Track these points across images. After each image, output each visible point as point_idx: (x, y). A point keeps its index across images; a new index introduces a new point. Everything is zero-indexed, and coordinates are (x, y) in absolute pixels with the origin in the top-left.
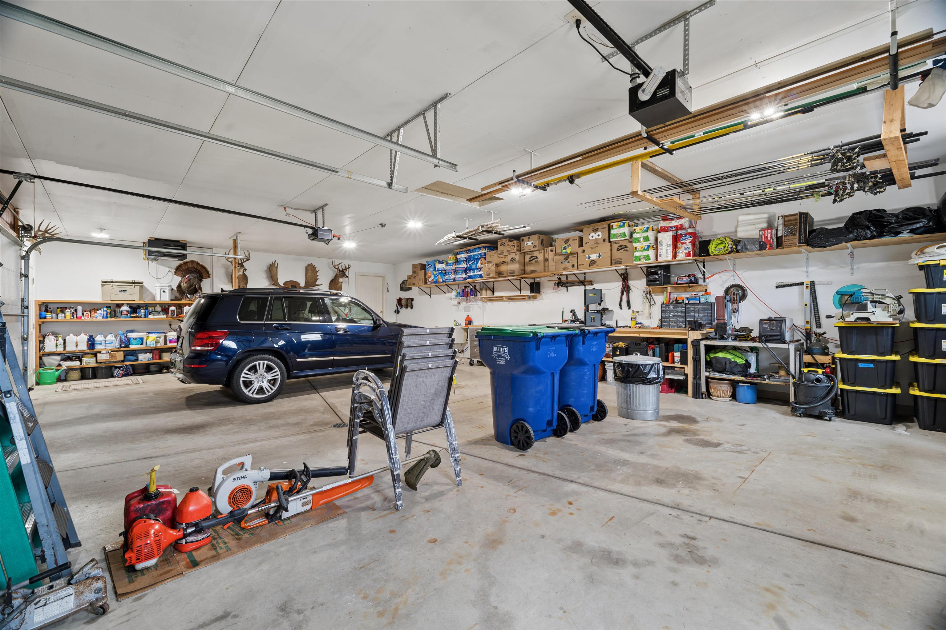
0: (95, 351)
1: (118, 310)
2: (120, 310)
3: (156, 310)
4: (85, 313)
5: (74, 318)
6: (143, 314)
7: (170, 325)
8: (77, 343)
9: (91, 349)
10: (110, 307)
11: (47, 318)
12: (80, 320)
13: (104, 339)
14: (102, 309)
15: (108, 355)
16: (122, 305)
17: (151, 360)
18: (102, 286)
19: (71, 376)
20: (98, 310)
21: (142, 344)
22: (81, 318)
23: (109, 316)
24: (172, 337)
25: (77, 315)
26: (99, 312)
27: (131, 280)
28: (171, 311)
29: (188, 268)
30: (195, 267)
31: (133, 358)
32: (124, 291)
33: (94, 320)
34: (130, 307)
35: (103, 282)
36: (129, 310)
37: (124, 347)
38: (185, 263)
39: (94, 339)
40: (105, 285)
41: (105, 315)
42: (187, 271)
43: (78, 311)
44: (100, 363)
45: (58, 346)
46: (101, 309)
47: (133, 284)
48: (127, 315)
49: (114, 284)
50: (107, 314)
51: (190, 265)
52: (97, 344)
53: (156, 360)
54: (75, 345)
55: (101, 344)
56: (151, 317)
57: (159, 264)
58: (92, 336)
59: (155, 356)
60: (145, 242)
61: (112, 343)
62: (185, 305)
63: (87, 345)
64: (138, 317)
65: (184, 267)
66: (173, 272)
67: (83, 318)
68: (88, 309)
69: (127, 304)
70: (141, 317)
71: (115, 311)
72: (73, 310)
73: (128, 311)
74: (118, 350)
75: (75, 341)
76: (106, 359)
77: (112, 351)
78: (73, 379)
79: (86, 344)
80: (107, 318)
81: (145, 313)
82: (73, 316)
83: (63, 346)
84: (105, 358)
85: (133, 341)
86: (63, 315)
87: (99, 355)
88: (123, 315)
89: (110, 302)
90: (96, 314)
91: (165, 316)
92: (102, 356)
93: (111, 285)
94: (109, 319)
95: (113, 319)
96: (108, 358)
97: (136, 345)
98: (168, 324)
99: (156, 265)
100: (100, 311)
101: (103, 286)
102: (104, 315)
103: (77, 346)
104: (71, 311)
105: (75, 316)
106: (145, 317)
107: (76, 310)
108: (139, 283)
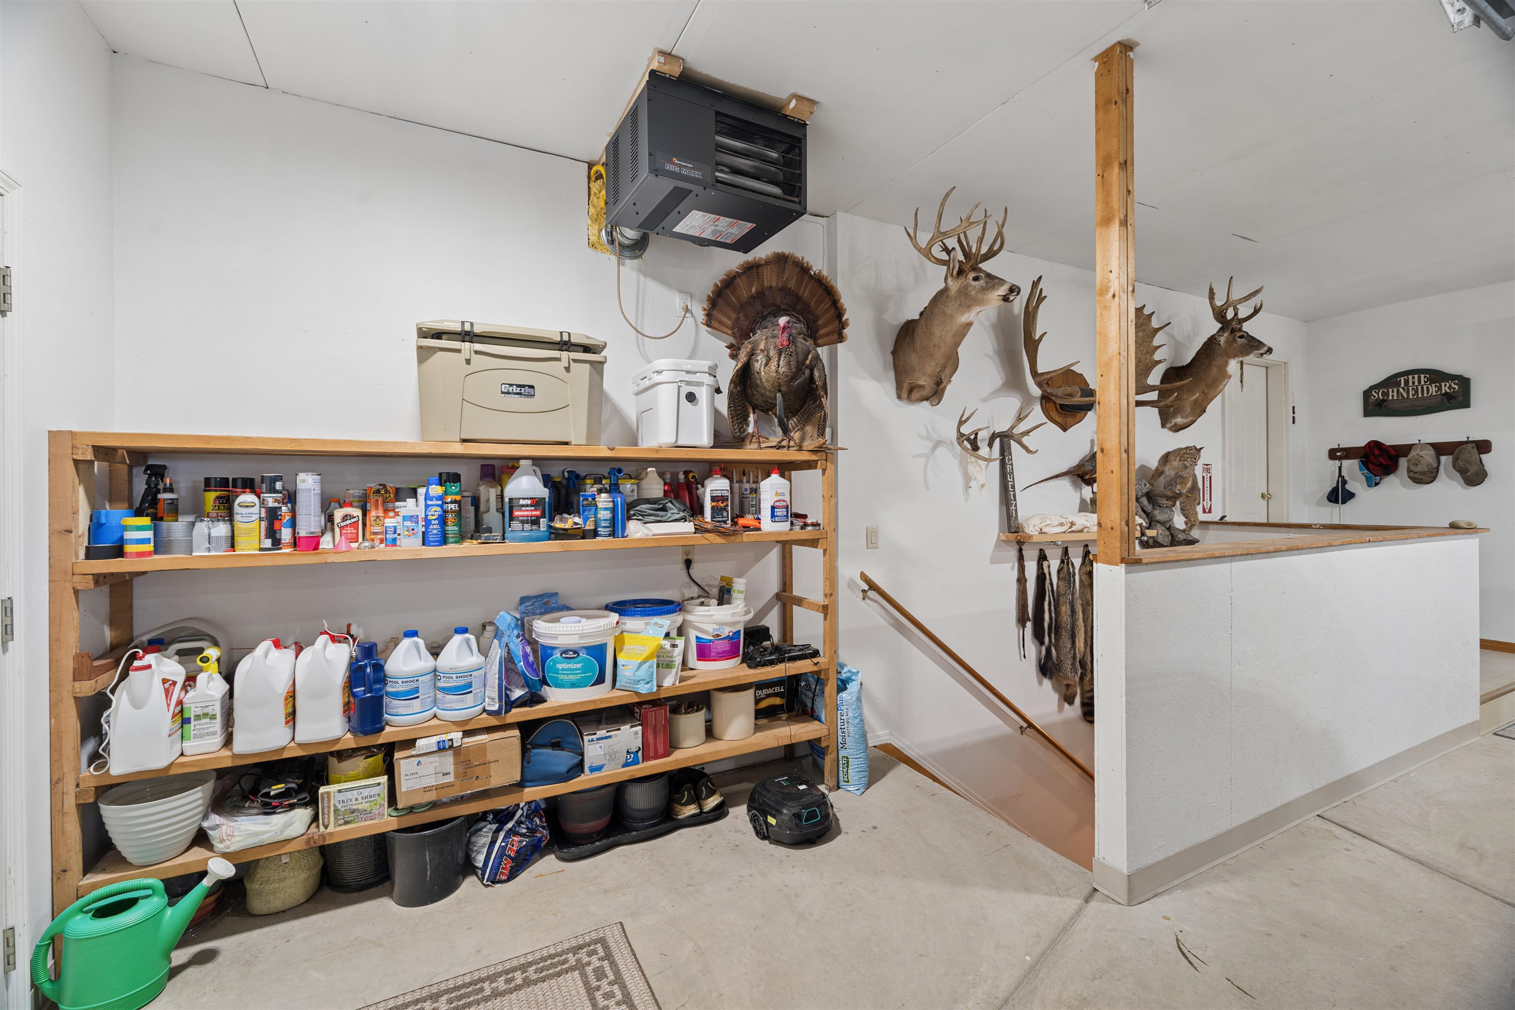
0: (383, 738)
1: (489, 494)
2: (501, 497)
3: (647, 495)
4: (338, 514)
5: (277, 543)
6: (604, 515)
7: (688, 563)
8: (292, 696)
9: (366, 733)
10: (455, 478)
11: (129, 548)
12: (307, 558)
13: (428, 662)
14: (421, 491)
15: (448, 762)
16: (510, 466)
17: (635, 762)
18: (421, 360)
19: (268, 887)
20: (400, 494)
21: (600, 680)
22: (313, 543)
23: (452, 528)
24: (710, 628)
25: (293, 524)
26: (409, 506)
27: (551, 329)
28: (714, 499)
29: (760, 294)
30: (792, 284)
31: (562, 759)
32: (526, 390)
33: (382, 552)
34: (547, 481)
35: (423, 333)
36: (544, 493)
37: (523, 703)
38: (751, 269)
39: (379, 668)
40: (434, 350)
41: (435, 528)
42: (758, 306)
43: (301, 498)
44: (411, 810)
45: (190, 728)
46: (414, 493)
47: (564, 355)
48: (535, 522)
49: (478, 347)
50: (443, 520)
51: (770, 278)
52: (396, 695)
53: (656, 757)
54: (280, 711)
55: (412, 694)
56: (636, 529)
57: (645, 275)
58: (368, 651)
59: (651, 737)
60: (595, 158)
61: (465, 689)
62: (767, 468)
63: (347, 707)
64: (584, 535)
65: (746, 290)
66: (700, 315)
67: (326, 542)
68: (356, 492)
69: (536, 461)
70: (595, 534)
71: (476, 501)
72: (271, 500)
73: (537, 502)
74: (493, 721)
75: (282, 688)
76: (438, 788)
77: (467, 733)
78: (277, 903)
79: (336, 699)
80: (444, 541)
81: (614, 510)
82: (272, 534)
83: (217, 725)
84: (432, 781)
85: (560, 666)
86: (221, 529)
87: (404, 764)
88: (516, 525)
89: (459, 449)
90: (389, 522)
91: (688, 527)
92: (422, 770)
93: (465, 355)
94: (452, 550)
95: (471, 548)
96: (450, 779)
97: (574, 685)
98: (681, 559)
99: (634, 274)
100: (411, 502)
101: (424, 354)
102: (427, 522)
103: (292, 716)
104: (262, 503)
105: (286, 534)
106: (613, 534)
107: (291, 498)
108: (587, 349)
